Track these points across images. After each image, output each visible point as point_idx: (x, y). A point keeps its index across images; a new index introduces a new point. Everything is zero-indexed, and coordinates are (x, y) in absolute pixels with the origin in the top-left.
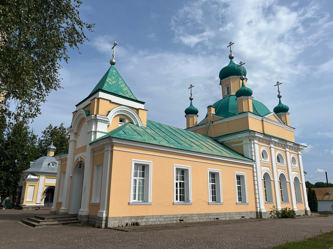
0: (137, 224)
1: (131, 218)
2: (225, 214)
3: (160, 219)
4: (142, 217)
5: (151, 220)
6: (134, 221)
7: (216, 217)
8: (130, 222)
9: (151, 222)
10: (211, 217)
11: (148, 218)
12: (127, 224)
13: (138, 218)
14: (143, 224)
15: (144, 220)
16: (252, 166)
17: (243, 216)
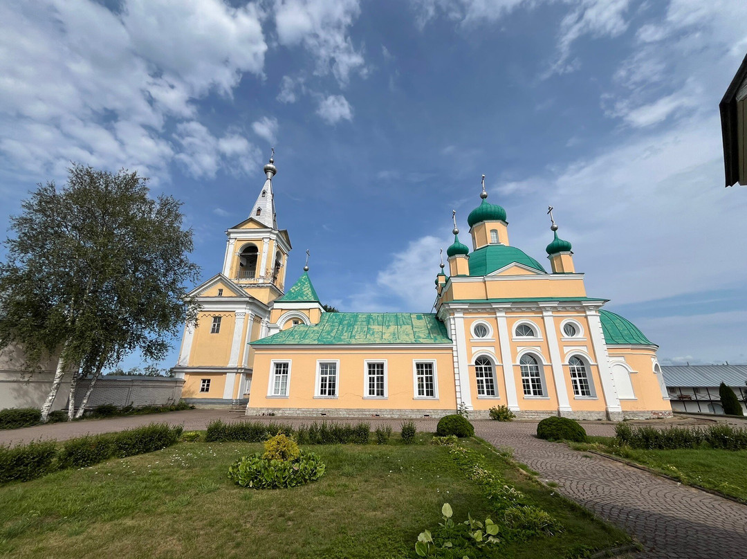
0: (273, 415)
1: (268, 409)
2: (392, 410)
3: (298, 412)
4: (279, 409)
5: (287, 412)
6: (270, 411)
7: (375, 413)
8: (266, 413)
9: (287, 413)
10: (368, 413)
11: (284, 410)
12: (263, 414)
13: (274, 409)
14: (279, 415)
15: (280, 412)
16: (452, 349)
17: (428, 414)
